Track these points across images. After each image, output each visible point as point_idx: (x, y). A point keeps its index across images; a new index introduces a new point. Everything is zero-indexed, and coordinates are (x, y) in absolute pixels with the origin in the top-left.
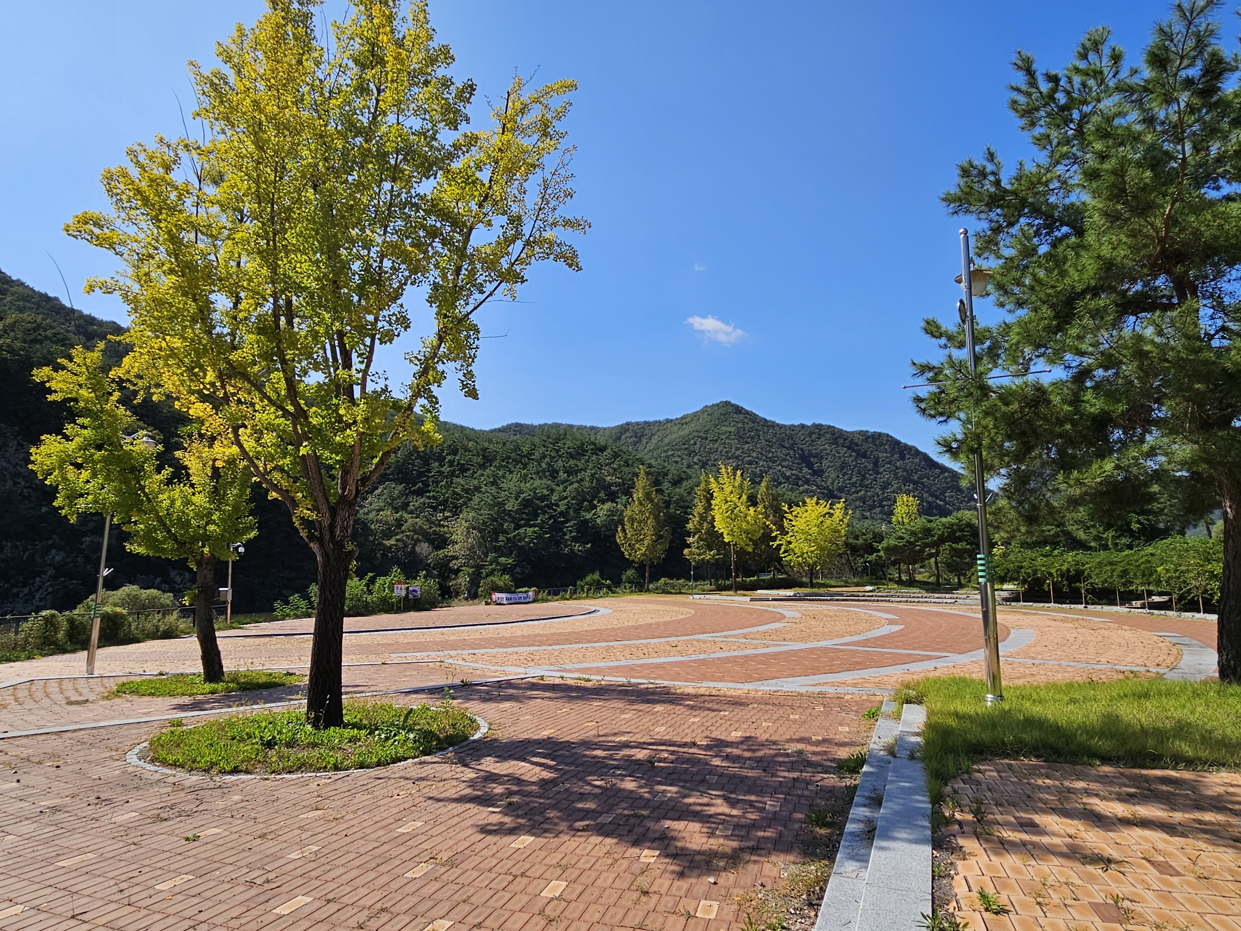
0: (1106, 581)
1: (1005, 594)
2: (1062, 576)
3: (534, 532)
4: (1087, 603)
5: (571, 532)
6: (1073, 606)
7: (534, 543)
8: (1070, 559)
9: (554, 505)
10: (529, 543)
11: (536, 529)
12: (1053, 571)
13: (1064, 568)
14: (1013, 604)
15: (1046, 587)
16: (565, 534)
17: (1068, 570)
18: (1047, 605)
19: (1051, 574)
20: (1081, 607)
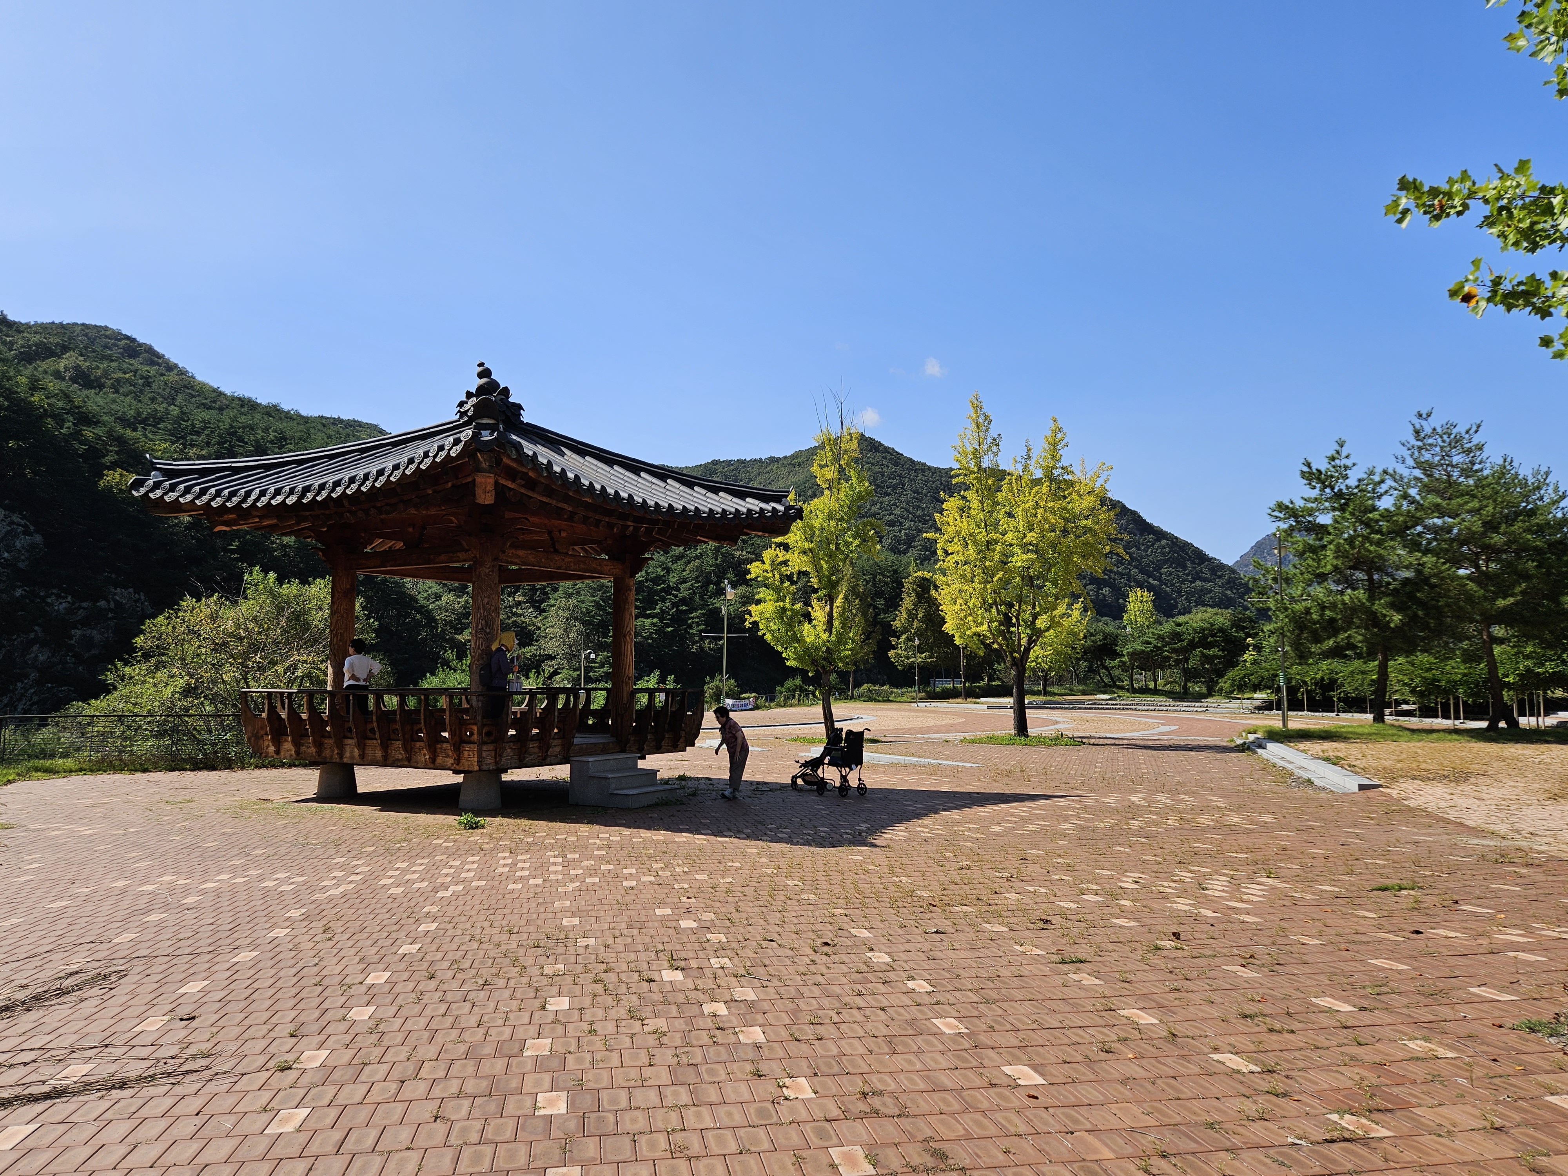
0: (1356, 689)
1: (1258, 703)
2: (1316, 684)
3: (653, 624)
4: (1339, 711)
5: (698, 624)
6: (1325, 714)
7: (652, 639)
8: (1325, 668)
9: (673, 588)
10: (646, 639)
11: (655, 620)
12: (1307, 679)
13: (1318, 676)
14: (1266, 712)
15: (1299, 696)
16: (690, 627)
17: (1322, 679)
18: (1300, 713)
19: (1305, 683)
20: (1333, 714)
